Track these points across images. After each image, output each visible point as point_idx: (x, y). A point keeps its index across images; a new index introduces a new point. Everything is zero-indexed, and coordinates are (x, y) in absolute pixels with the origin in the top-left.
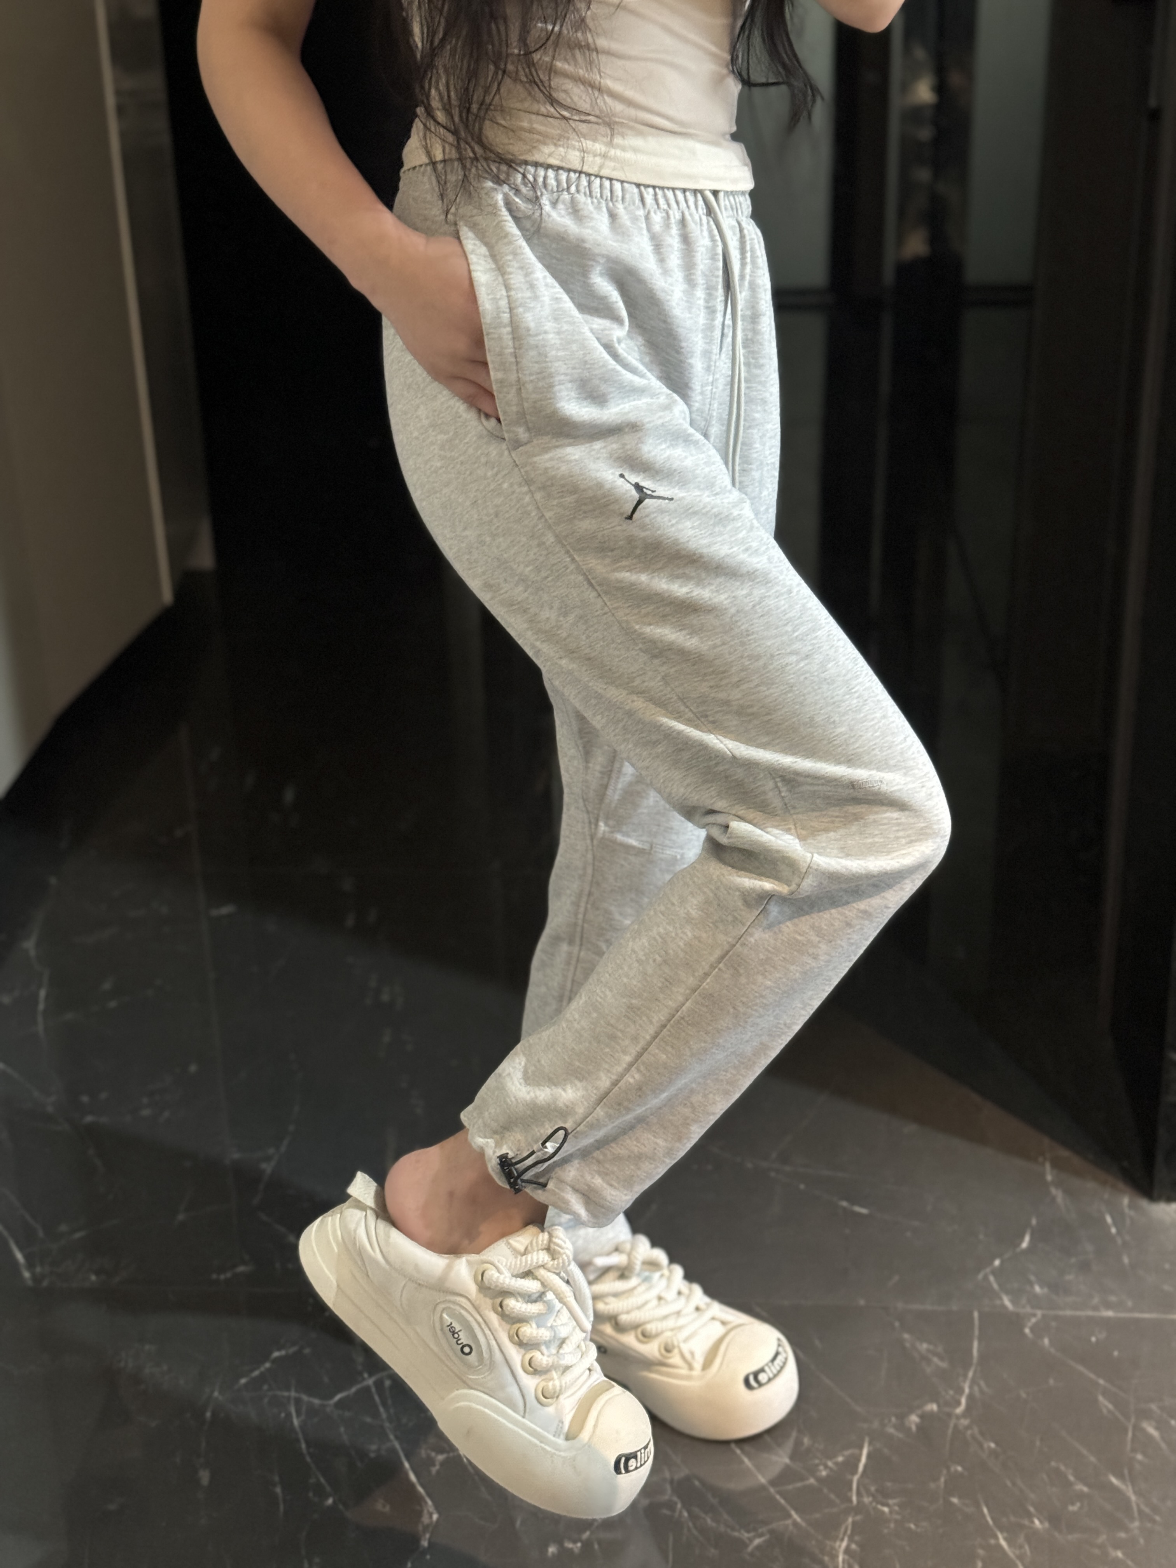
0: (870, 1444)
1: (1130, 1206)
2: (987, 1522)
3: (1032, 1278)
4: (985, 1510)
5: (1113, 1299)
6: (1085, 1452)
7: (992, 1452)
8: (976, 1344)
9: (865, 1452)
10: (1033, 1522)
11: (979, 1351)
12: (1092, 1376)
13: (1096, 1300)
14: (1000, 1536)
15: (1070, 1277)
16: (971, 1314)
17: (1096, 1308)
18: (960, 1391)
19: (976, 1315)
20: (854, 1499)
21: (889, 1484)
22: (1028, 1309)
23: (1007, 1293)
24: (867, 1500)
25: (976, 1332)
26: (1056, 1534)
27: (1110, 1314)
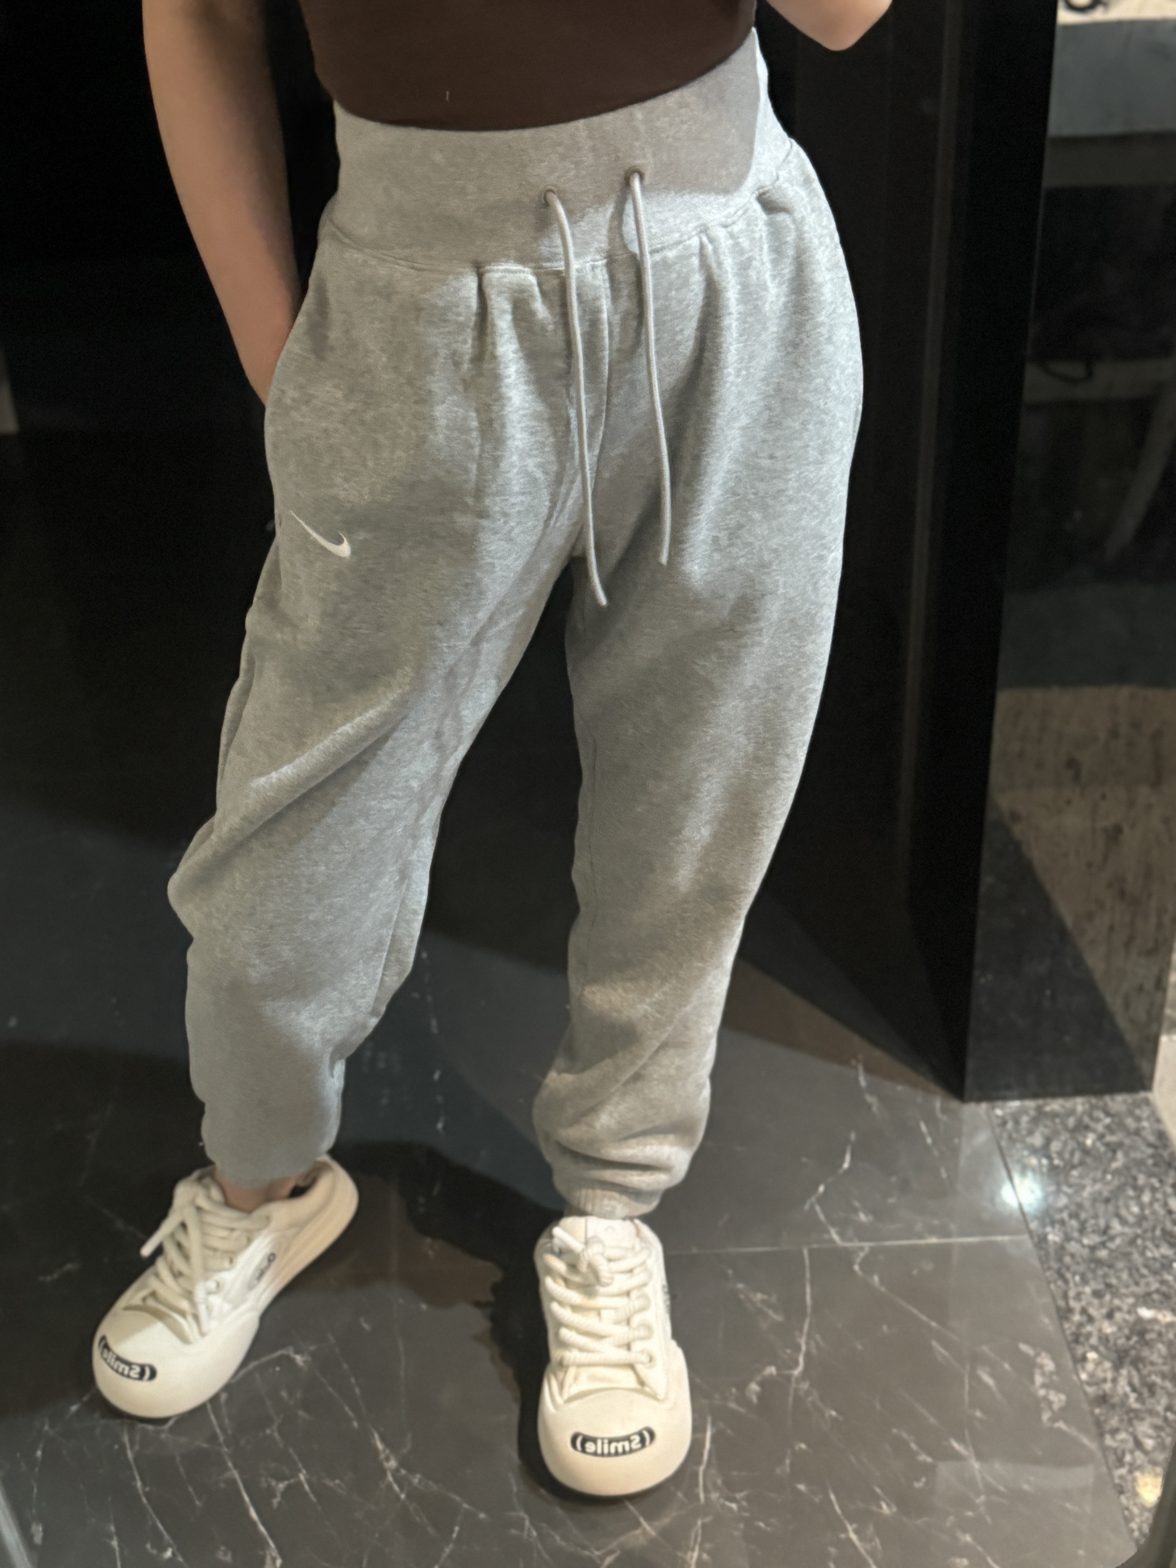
0: (714, 1424)
1: (944, 1111)
2: (835, 1512)
3: (856, 1204)
4: (833, 1497)
5: (936, 1222)
6: (923, 1411)
7: (834, 1420)
8: (808, 1290)
9: (709, 1434)
10: (880, 1507)
11: (812, 1297)
12: (924, 1318)
13: (919, 1227)
14: (850, 1528)
15: (891, 1200)
16: (801, 1253)
17: (921, 1237)
18: (798, 1348)
19: (806, 1252)
20: (702, 1496)
21: (735, 1473)
22: (856, 1244)
23: (833, 1223)
24: (714, 1496)
25: (808, 1275)
26: (904, 1519)
27: (934, 1240)
